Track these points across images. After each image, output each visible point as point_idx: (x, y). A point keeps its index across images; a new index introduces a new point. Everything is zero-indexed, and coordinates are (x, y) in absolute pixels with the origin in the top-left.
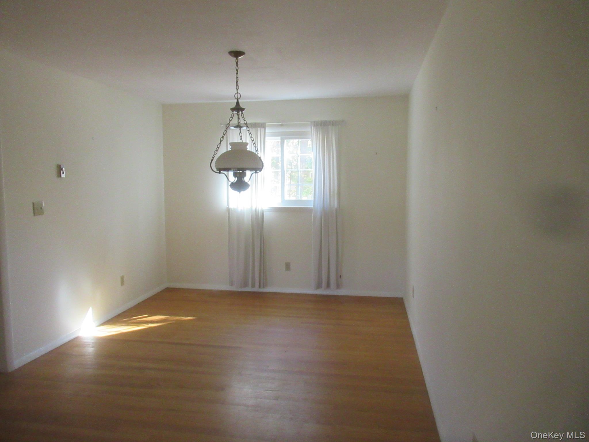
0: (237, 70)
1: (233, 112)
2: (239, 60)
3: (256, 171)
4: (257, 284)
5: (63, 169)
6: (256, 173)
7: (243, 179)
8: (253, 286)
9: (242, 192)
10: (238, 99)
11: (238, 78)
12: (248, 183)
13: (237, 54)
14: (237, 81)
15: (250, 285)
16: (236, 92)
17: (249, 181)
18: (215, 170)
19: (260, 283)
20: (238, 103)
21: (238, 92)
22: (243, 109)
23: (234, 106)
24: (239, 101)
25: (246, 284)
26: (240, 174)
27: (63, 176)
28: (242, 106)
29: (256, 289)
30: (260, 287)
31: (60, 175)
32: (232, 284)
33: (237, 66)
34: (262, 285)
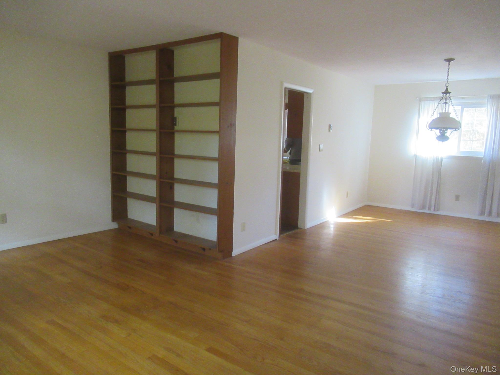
0: (449, 69)
1: (443, 94)
2: (450, 64)
3: (455, 130)
4: (432, 209)
5: (332, 127)
6: (455, 131)
7: (445, 134)
8: (429, 209)
9: (444, 142)
10: (447, 87)
11: (448, 74)
12: (449, 137)
13: (449, 60)
14: (448, 76)
15: (427, 208)
16: (446, 83)
17: (449, 135)
18: (428, 128)
19: (435, 208)
20: (447, 89)
21: (448, 82)
22: (450, 93)
23: (444, 90)
24: (448, 87)
25: (423, 207)
26: (443, 131)
27: (331, 131)
28: (449, 90)
29: (432, 212)
30: (434, 210)
31: (330, 131)
32: (413, 206)
33: (449, 67)
34: (436, 208)
